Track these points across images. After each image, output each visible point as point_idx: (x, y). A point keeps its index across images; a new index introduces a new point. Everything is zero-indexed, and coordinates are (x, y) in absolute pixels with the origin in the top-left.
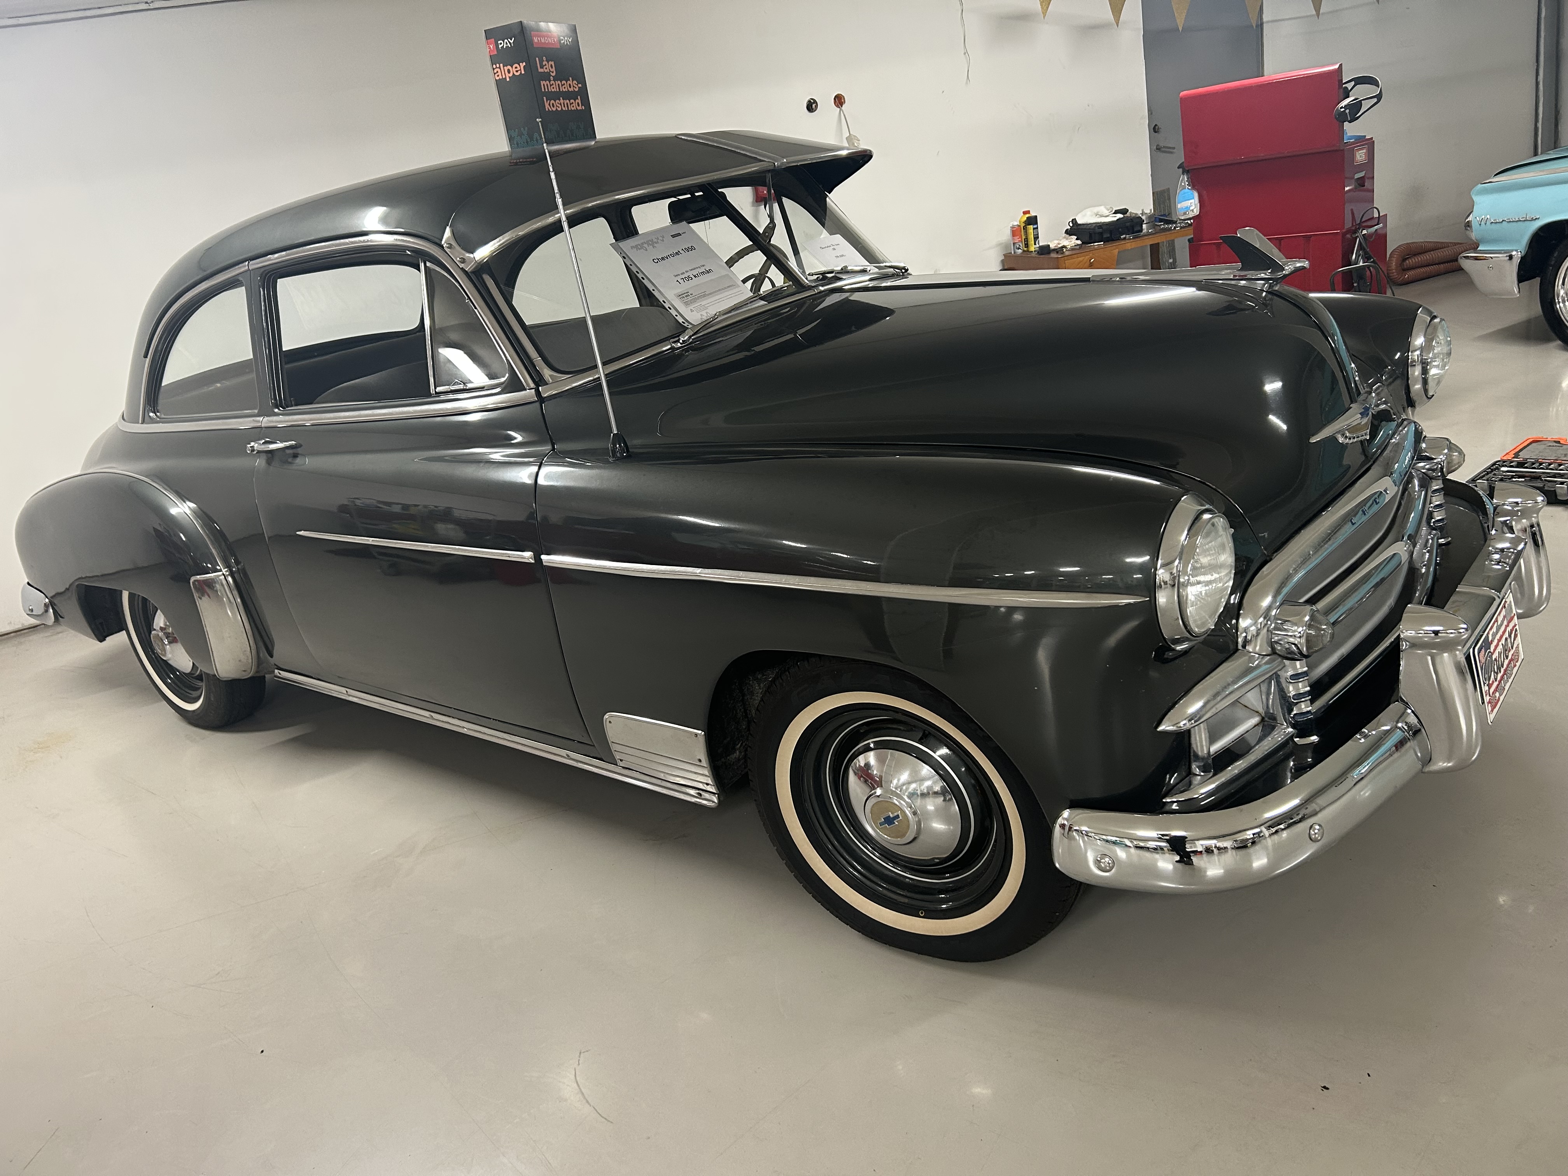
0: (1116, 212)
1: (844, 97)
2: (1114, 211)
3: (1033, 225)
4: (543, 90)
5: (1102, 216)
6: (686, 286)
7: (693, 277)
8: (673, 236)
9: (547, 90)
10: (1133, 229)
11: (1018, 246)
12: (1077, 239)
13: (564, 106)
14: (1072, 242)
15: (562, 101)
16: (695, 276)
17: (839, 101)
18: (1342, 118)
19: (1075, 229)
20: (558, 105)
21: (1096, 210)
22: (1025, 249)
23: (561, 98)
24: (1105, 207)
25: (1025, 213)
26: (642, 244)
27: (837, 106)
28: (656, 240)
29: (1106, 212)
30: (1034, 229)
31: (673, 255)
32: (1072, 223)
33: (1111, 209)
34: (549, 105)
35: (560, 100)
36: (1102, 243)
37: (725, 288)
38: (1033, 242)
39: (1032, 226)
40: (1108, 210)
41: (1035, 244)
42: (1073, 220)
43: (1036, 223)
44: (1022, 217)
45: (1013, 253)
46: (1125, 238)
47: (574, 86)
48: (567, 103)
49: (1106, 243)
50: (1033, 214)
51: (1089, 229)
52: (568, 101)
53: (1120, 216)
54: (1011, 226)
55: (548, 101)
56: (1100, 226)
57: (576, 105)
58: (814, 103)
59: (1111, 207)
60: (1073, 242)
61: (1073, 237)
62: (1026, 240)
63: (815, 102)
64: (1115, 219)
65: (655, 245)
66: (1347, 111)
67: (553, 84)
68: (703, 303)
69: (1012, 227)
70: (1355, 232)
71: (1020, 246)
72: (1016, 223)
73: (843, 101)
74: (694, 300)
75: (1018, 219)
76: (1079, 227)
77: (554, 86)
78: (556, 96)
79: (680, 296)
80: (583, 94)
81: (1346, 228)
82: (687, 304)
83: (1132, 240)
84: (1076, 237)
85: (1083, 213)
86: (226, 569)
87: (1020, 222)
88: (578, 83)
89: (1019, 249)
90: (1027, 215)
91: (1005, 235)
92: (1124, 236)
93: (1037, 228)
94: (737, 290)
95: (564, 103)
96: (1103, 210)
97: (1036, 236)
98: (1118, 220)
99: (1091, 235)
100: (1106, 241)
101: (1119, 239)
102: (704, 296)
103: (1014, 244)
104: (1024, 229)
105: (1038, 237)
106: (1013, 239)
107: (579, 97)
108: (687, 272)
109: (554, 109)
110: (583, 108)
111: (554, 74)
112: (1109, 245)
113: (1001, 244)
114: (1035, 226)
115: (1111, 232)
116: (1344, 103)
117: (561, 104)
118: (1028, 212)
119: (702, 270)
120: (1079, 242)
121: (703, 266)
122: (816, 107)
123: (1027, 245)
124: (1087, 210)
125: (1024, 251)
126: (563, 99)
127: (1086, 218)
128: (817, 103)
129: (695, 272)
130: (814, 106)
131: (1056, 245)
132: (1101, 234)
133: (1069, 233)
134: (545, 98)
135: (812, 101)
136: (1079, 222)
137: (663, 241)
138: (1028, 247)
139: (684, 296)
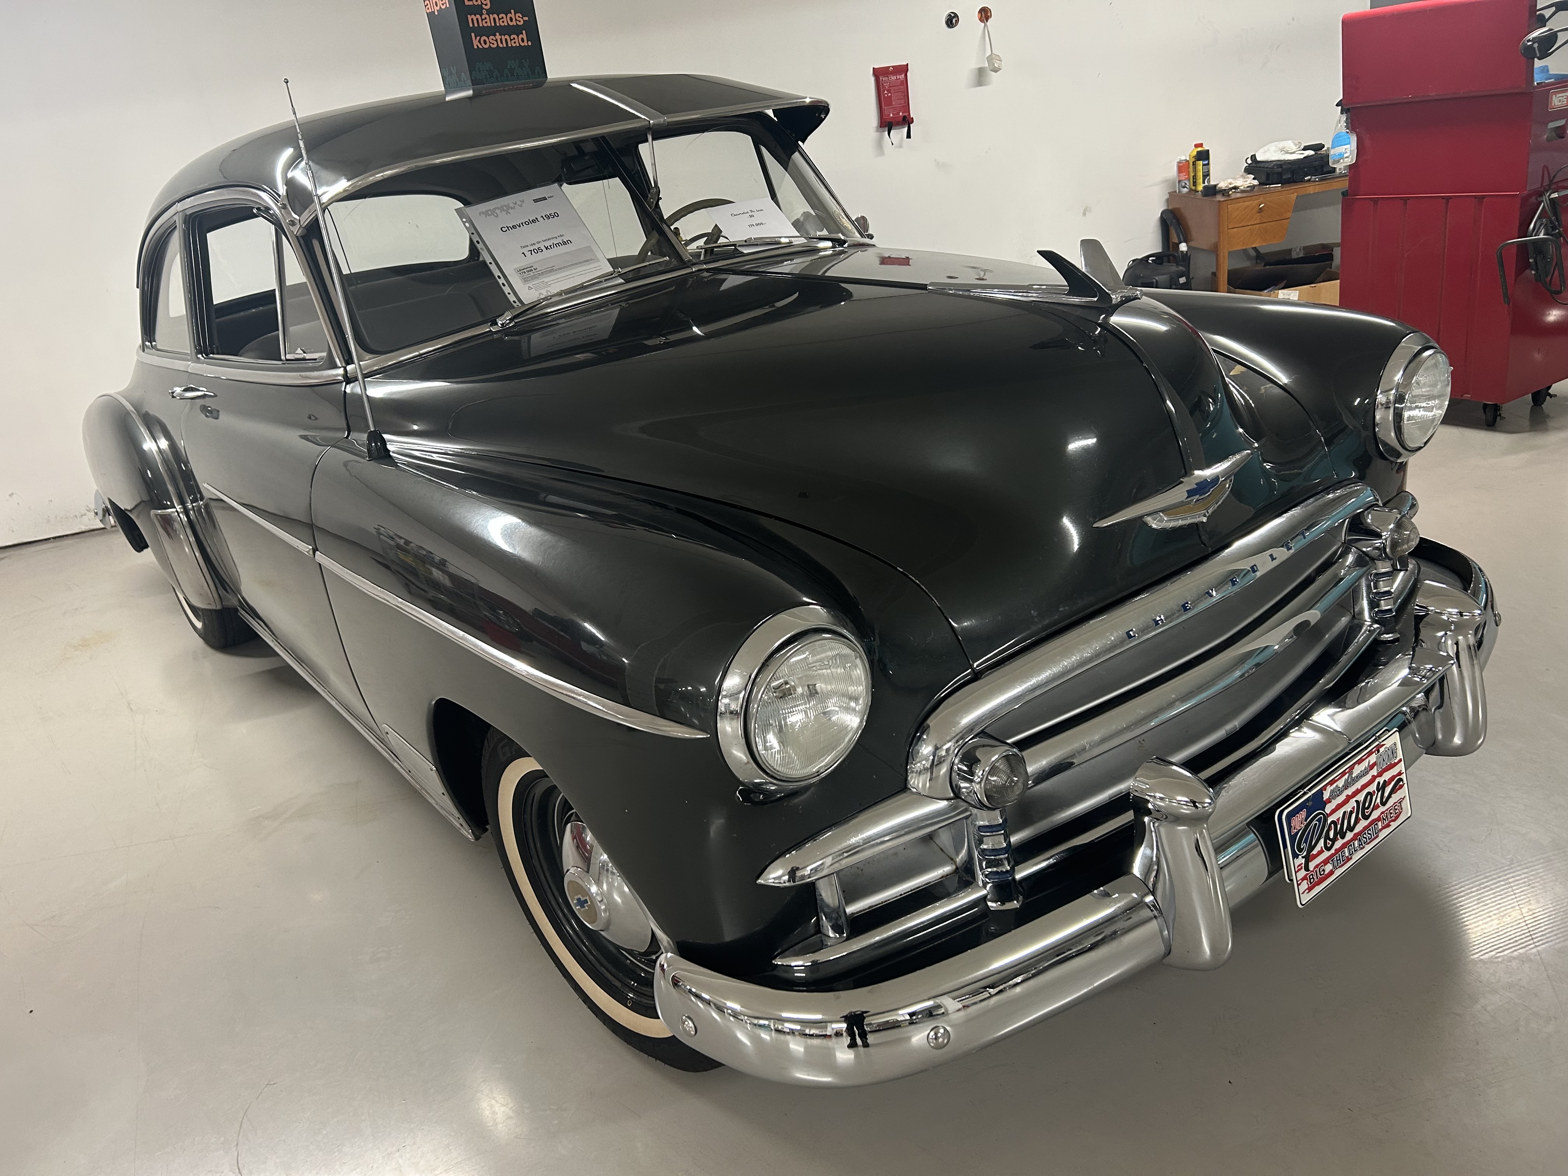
0: (1306, 148)
1: (990, 10)
2: (1302, 147)
3: (1204, 160)
4: (471, 25)
5: (1287, 153)
6: (531, 259)
7: (544, 249)
8: (536, 201)
9: (476, 25)
10: (1322, 170)
11: (1183, 184)
12: (1254, 179)
13: (502, 43)
14: (1250, 181)
15: (498, 37)
16: (547, 248)
17: (985, 14)
18: (1530, 54)
19: (1255, 167)
20: (491, 41)
21: (1281, 144)
22: (1193, 188)
23: (497, 34)
24: (1293, 142)
25: (1197, 146)
26: (495, 209)
27: (981, 20)
28: (512, 205)
29: (1294, 148)
30: (1204, 165)
31: (528, 223)
32: (1251, 160)
33: (1300, 144)
34: (479, 41)
35: (495, 36)
36: (1280, 185)
37: (581, 263)
38: (1201, 181)
39: (1201, 162)
40: (1296, 145)
41: (1204, 182)
42: (1252, 156)
43: (1208, 158)
44: (1193, 150)
45: (1177, 192)
46: (1309, 180)
47: (516, 20)
48: (506, 39)
49: (1284, 186)
50: (1206, 147)
51: (1267, 168)
52: (507, 37)
53: (1311, 153)
54: (1178, 160)
55: (478, 38)
56: (1281, 164)
57: (520, 41)
58: (954, 17)
59: (1299, 143)
60: (1248, 182)
61: (1250, 176)
62: (1195, 177)
63: (956, 16)
64: (1302, 157)
65: (510, 211)
66: (1536, 45)
67: (486, 18)
68: (546, 280)
69: (1179, 163)
70: (1541, 194)
71: (1186, 184)
72: (1183, 158)
73: (989, 14)
74: (534, 277)
75: (1188, 153)
76: (1259, 165)
77: (488, 20)
78: (490, 31)
79: (521, 271)
80: (532, 29)
81: (1528, 189)
82: (525, 280)
83: (1317, 183)
84: (1253, 176)
85: (1266, 148)
86: (180, 506)
87: (1190, 156)
88: (523, 16)
89: (1184, 187)
90: (1199, 149)
91: (1172, 172)
92: (1309, 177)
93: (1208, 164)
94: (596, 265)
95: (501, 39)
96: (1290, 145)
97: (1206, 174)
98: (1305, 157)
99: (1268, 175)
100: (1284, 182)
101: (1303, 181)
102: (551, 271)
103: (1179, 181)
104: (1193, 164)
105: (1208, 175)
106: (1179, 176)
107: (524, 32)
108: (538, 242)
109: (486, 46)
110: (530, 43)
111: (488, 7)
112: (1287, 188)
113: (1167, 181)
114: (1207, 162)
115: (1293, 173)
116: (1536, 34)
117: (496, 40)
118: (1201, 145)
119: (559, 240)
120: (1256, 182)
121: (561, 236)
122: (957, 21)
123: (1195, 184)
124: (1270, 145)
125: (1191, 190)
126: (500, 35)
127: (1269, 154)
128: (958, 17)
129: (547, 244)
130: (954, 21)
131: (1226, 185)
132: (1280, 174)
133: (1248, 170)
134: (473, 34)
135: (952, 15)
136: (1258, 159)
137: (521, 206)
138: (1195, 186)
139: (525, 271)
